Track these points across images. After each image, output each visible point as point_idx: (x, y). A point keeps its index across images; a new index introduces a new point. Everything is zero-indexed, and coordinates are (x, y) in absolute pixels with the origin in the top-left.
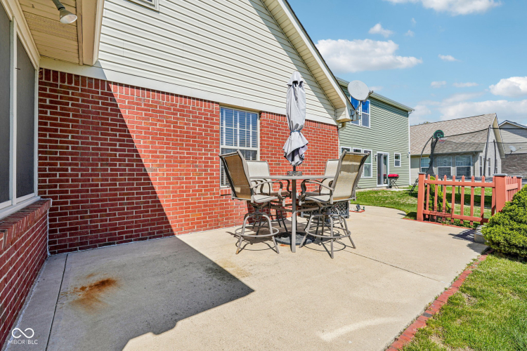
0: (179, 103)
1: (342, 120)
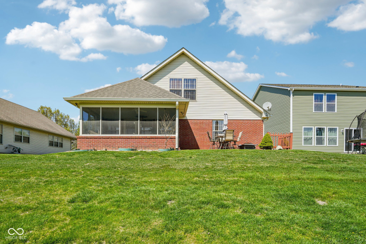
0: (201, 121)
1: (263, 118)
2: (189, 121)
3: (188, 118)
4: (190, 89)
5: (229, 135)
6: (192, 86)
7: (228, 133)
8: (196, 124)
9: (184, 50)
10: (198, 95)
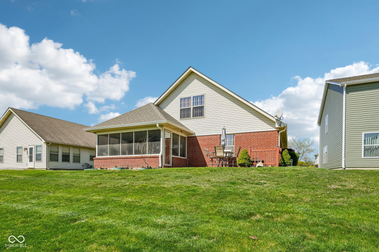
0: (210, 137)
1: (277, 128)
2: (198, 138)
3: (196, 135)
4: (199, 106)
5: (219, 152)
6: (201, 102)
7: (218, 149)
8: (204, 140)
9: (191, 69)
10: (206, 111)
